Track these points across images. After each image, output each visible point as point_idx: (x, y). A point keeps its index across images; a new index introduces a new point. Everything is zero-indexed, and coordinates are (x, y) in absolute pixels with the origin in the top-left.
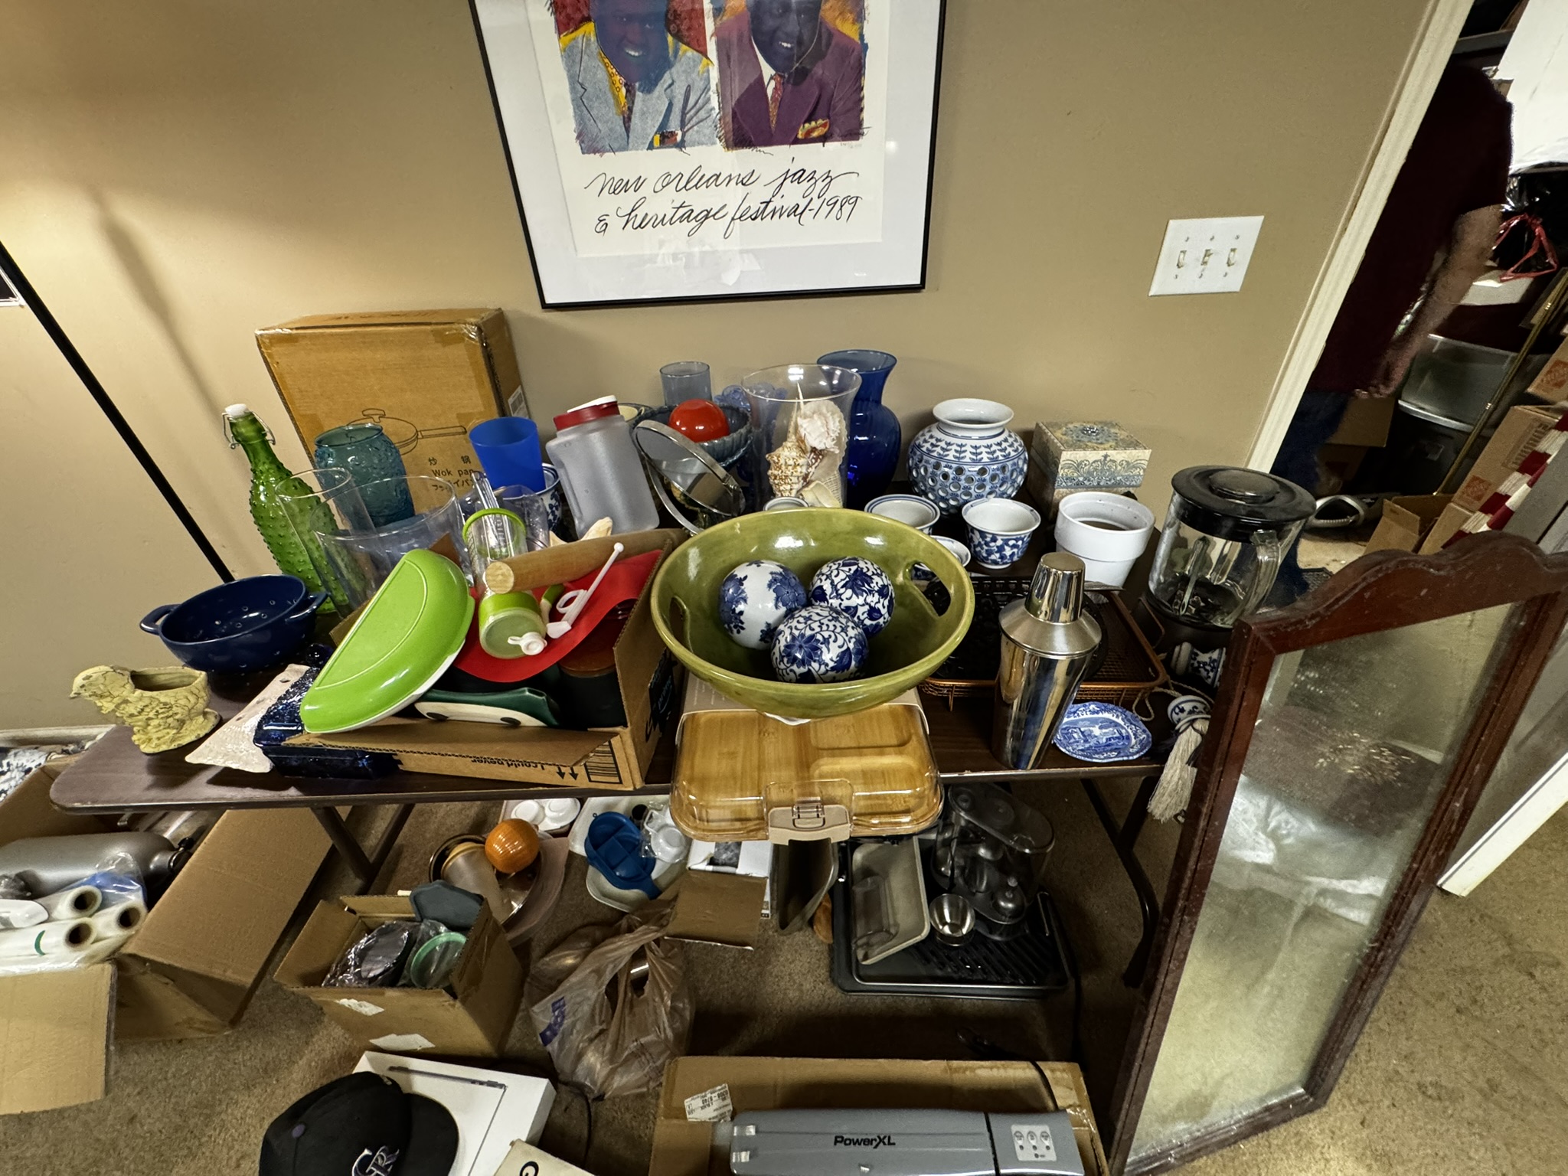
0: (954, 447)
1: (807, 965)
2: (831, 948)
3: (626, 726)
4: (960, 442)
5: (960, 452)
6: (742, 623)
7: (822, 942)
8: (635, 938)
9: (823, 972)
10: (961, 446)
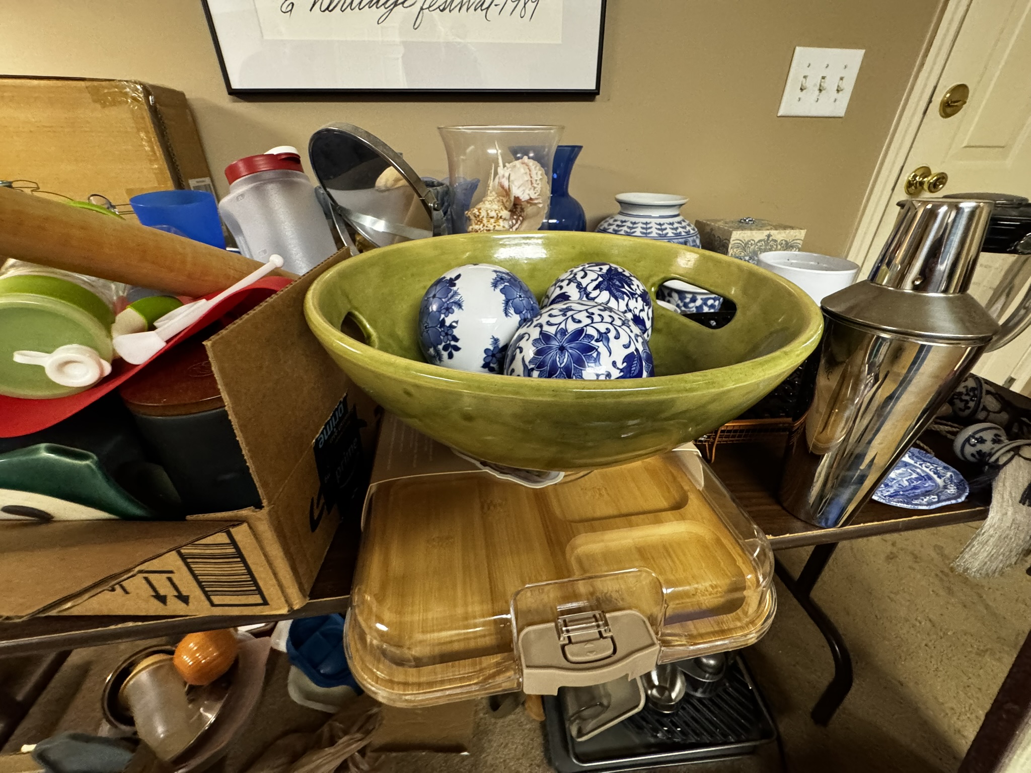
0: (640, 225)
1: (521, 747)
2: (543, 725)
3: (259, 506)
4: (644, 220)
5: (646, 229)
6: (456, 340)
7: (534, 720)
8: (338, 752)
9: (538, 753)
10: (646, 223)
